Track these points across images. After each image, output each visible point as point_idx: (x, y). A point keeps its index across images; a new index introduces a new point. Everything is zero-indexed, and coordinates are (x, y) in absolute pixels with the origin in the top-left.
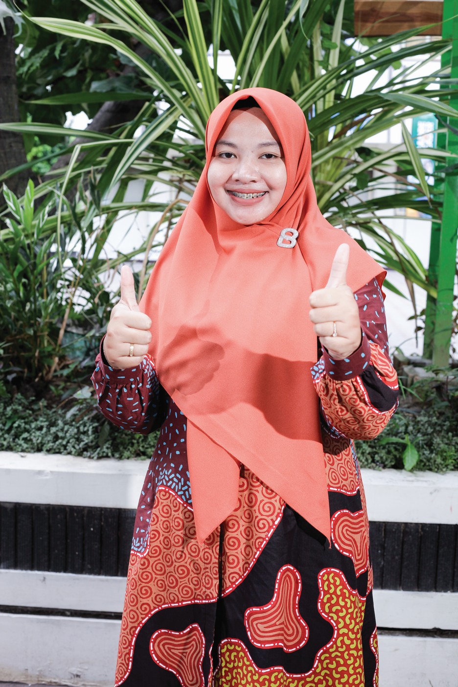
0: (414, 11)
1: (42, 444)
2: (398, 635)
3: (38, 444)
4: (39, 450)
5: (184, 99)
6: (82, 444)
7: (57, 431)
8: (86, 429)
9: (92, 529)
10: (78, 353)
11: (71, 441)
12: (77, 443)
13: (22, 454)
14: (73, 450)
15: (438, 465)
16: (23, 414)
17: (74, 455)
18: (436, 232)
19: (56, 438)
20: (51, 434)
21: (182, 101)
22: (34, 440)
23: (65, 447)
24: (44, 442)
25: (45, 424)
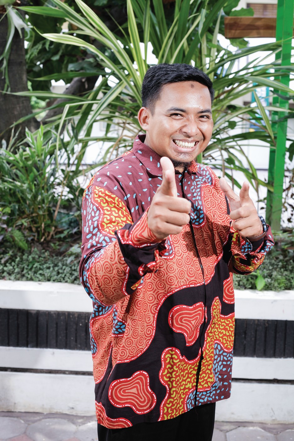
0: (259, 23)
1: (51, 277)
2: (254, 383)
3: (48, 277)
4: (49, 280)
5: (127, 77)
6: (73, 277)
7: (59, 269)
8: (75, 268)
9: (81, 325)
10: (64, 224)
11: (67, 275)
12: (71, 276)
13: (40, 282)
14: (69, 280)
15: (276, 287)
16: (38, 260)
17: (69, 283)
18: (272, 152)
19: (58, 273)
20: (55, 271)
21: (126, 78)
22: (46, 275)
23: (64, 278)
24: (51, 276)
25: (51, 265)
